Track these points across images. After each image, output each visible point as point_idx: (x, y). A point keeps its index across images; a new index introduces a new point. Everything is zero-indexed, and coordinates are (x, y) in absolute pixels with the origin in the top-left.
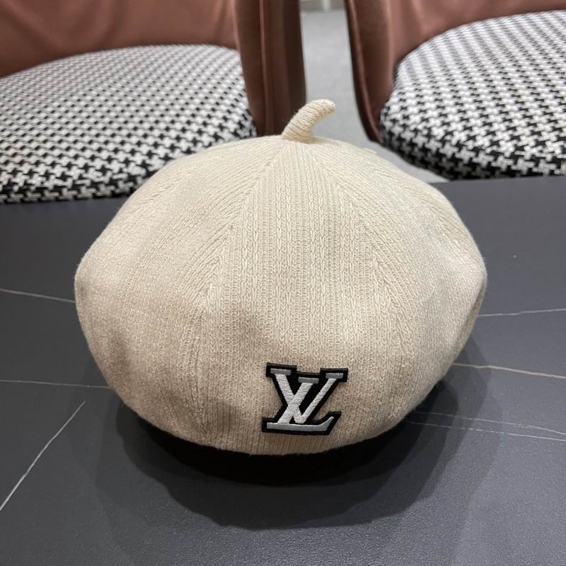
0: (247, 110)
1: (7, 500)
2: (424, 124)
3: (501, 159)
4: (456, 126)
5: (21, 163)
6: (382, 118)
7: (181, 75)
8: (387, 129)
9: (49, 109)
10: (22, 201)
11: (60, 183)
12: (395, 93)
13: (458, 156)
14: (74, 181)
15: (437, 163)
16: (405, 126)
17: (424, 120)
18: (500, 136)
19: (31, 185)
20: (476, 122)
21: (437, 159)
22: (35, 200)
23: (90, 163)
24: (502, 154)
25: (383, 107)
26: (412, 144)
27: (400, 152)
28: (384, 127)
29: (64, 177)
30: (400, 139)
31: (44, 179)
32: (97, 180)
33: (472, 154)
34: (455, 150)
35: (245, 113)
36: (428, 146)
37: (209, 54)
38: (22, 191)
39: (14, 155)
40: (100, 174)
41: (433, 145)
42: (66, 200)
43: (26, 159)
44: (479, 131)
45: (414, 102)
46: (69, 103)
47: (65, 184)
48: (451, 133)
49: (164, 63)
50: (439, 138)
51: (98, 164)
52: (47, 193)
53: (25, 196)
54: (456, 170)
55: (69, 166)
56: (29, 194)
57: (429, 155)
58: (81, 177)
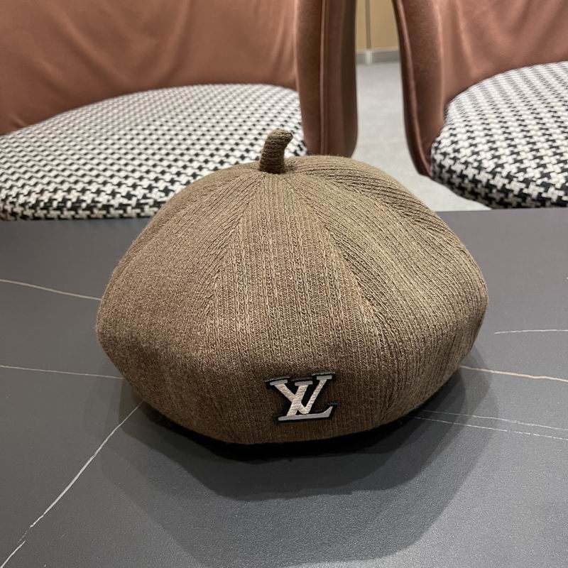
0: (302, 141)
1: (76, 478)
2: (475, 157)
3: (552, 189)
4: (507, 159)
5: (90, 183)
6: (433, 151)
7: (239, 109)
8: (438, 162)
9: (116, 137)
10: (89, 217)
11: (125, 201)
12: (446, 129)
13: (508, 187)
14: (138, 200)
15: (486, 194)
16: (455, 159)
17: (474, 153)
18: (550, 168)
19: (98, 202)
20: (526, 155)
21: (487, 190)
22: (100, 216)
23: (154, 184)
24: (554, 185)
25: (434, 141)
26: (462, 176)
27: (450, 185)
28: (434, 160)
29: (129, 196)
30: (451, 171)
31: (110, 197)
32: (159, 200)
33: (523, 186)
34: (506, 181)
35: (301, 144)
36: (478, 177)
37: (266, 92)
38: (89, 208)
39: (83, 176)
40: (163, 194)
41: (484, 177)
42: (130, 218)
43: (94, 179)
44: (530, 164)
45: (465, 137)
46: (134, 132)
47: (129, 202)
48: (502, 166)
49: (223, 98)
50: (489, 170)
51: (161, 185)
52: (112, 210)
53: (92, 213)
54: (506, 200)
55: (134, 186)
56: (96, 211)
57: (479, 186)
58: (145, 197)
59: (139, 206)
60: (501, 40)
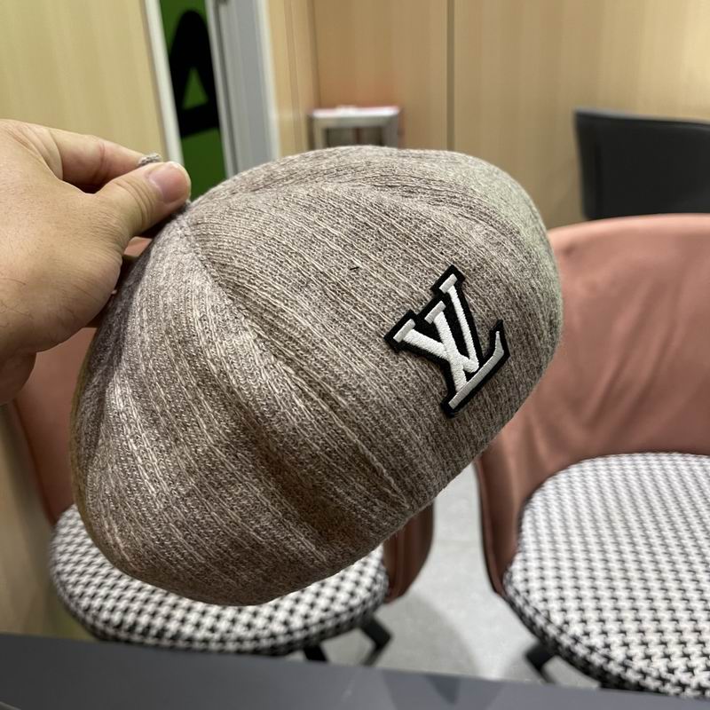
0: (382, 560)
2: (544, 605)
3: (612, 664)
4: (573, 615)
6: (505, 582)
12: (518, 558)
13: (573, 649)
16: (526, 601)
17: (544, 599)
18: (612, 638)
20: (591, 614)
24: (614, 659)
25: (506, 570)
31: (195, 629)
32: (242, 635)
33: (587, 652)
34: (571, 642)
35: (380, 564)
40: (245, 629)
59: (222, 641)
60: (575, 433)
